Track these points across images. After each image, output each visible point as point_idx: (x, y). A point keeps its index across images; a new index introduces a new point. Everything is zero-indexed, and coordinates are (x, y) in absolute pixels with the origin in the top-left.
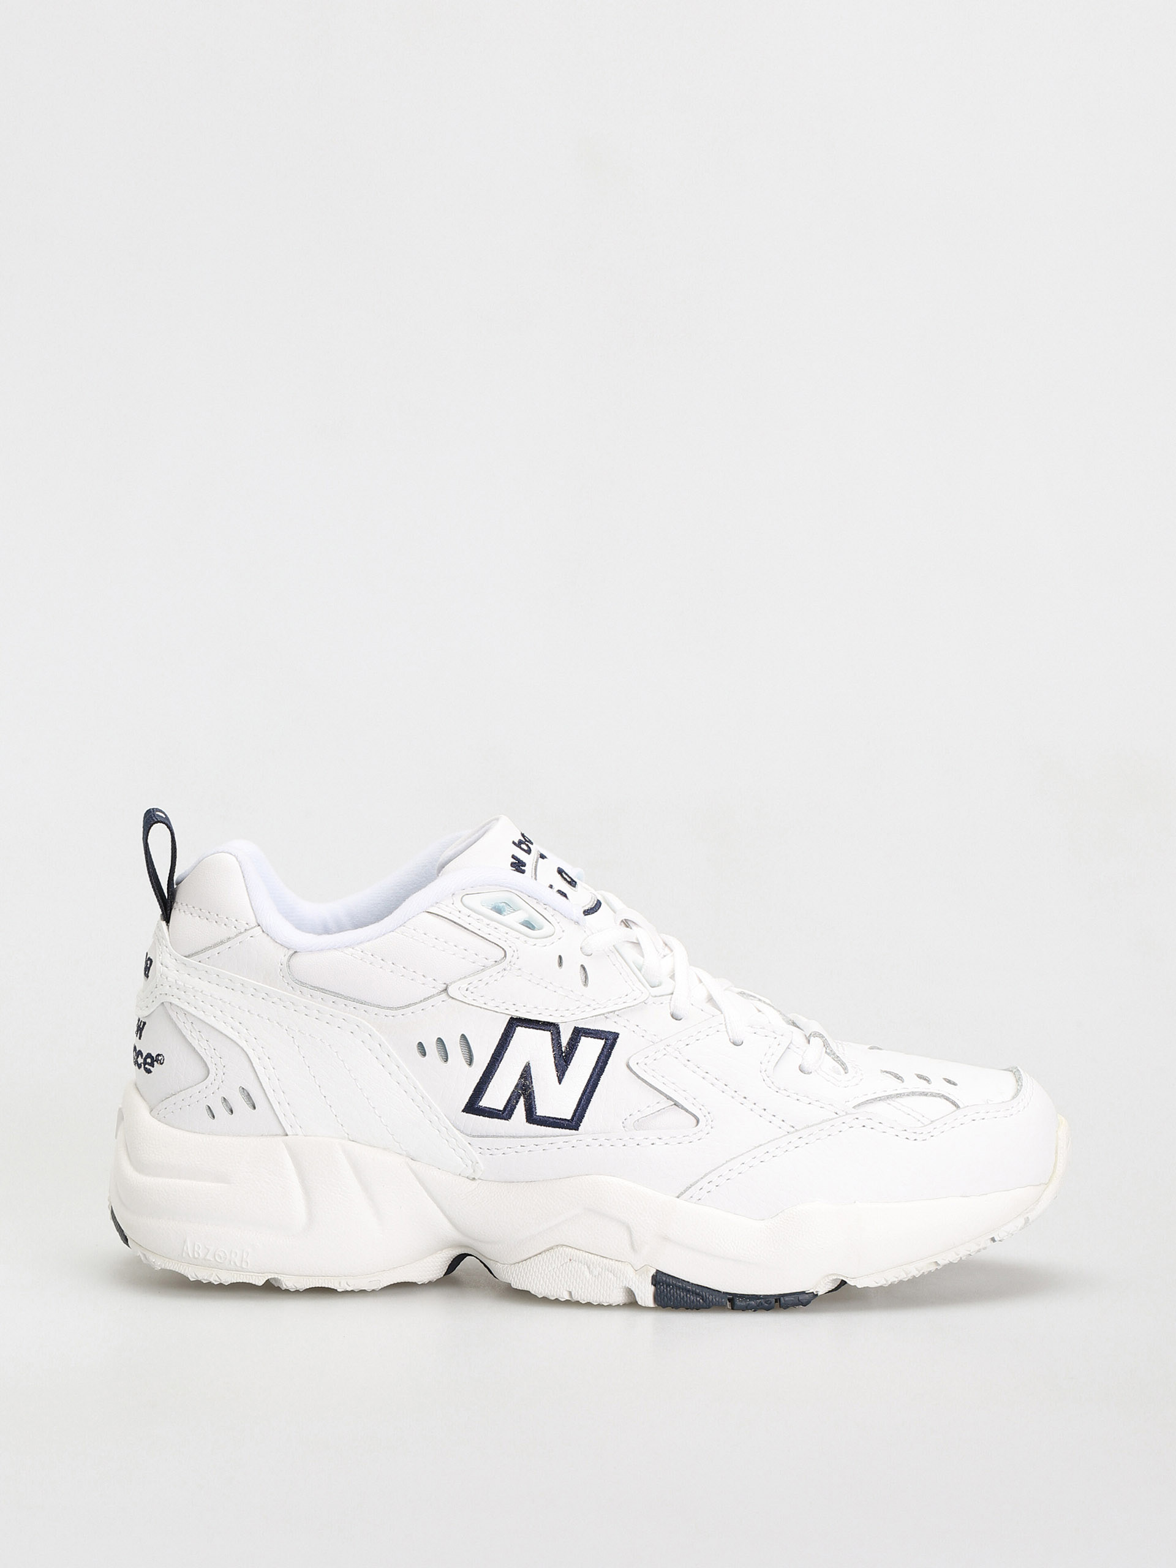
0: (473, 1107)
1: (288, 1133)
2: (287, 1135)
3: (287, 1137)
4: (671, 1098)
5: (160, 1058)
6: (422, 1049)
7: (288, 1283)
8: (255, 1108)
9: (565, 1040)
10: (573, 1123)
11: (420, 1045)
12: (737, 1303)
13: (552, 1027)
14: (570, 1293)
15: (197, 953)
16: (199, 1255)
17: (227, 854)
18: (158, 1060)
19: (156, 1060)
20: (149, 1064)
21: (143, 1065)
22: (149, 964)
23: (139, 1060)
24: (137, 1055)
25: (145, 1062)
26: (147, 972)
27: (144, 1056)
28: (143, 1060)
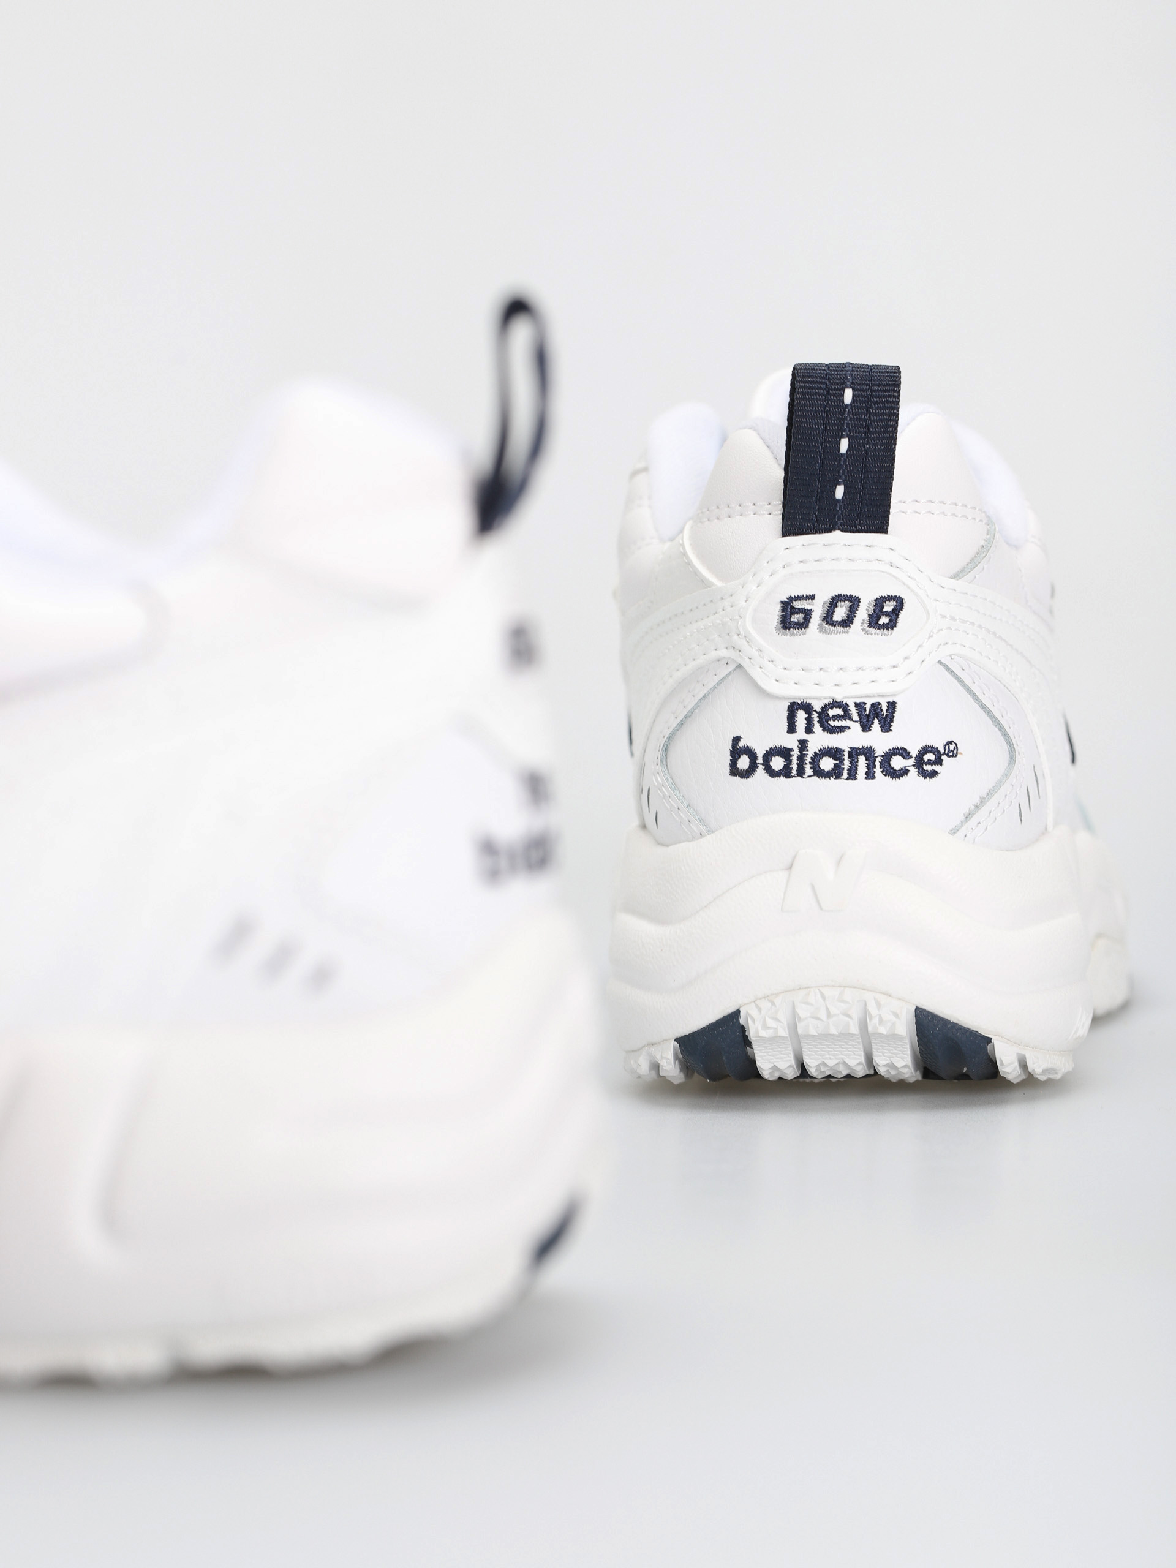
5: (952, 747)
18: (949, 751)
19: (944, 753)
20: (930, 763)
21: (913, 771)
22: (889, 607)
23: (897, 763)
24: (878, 760)
25: (919, 763)
26: (884, 620)
27: (914, 753)
28: (912, 761)
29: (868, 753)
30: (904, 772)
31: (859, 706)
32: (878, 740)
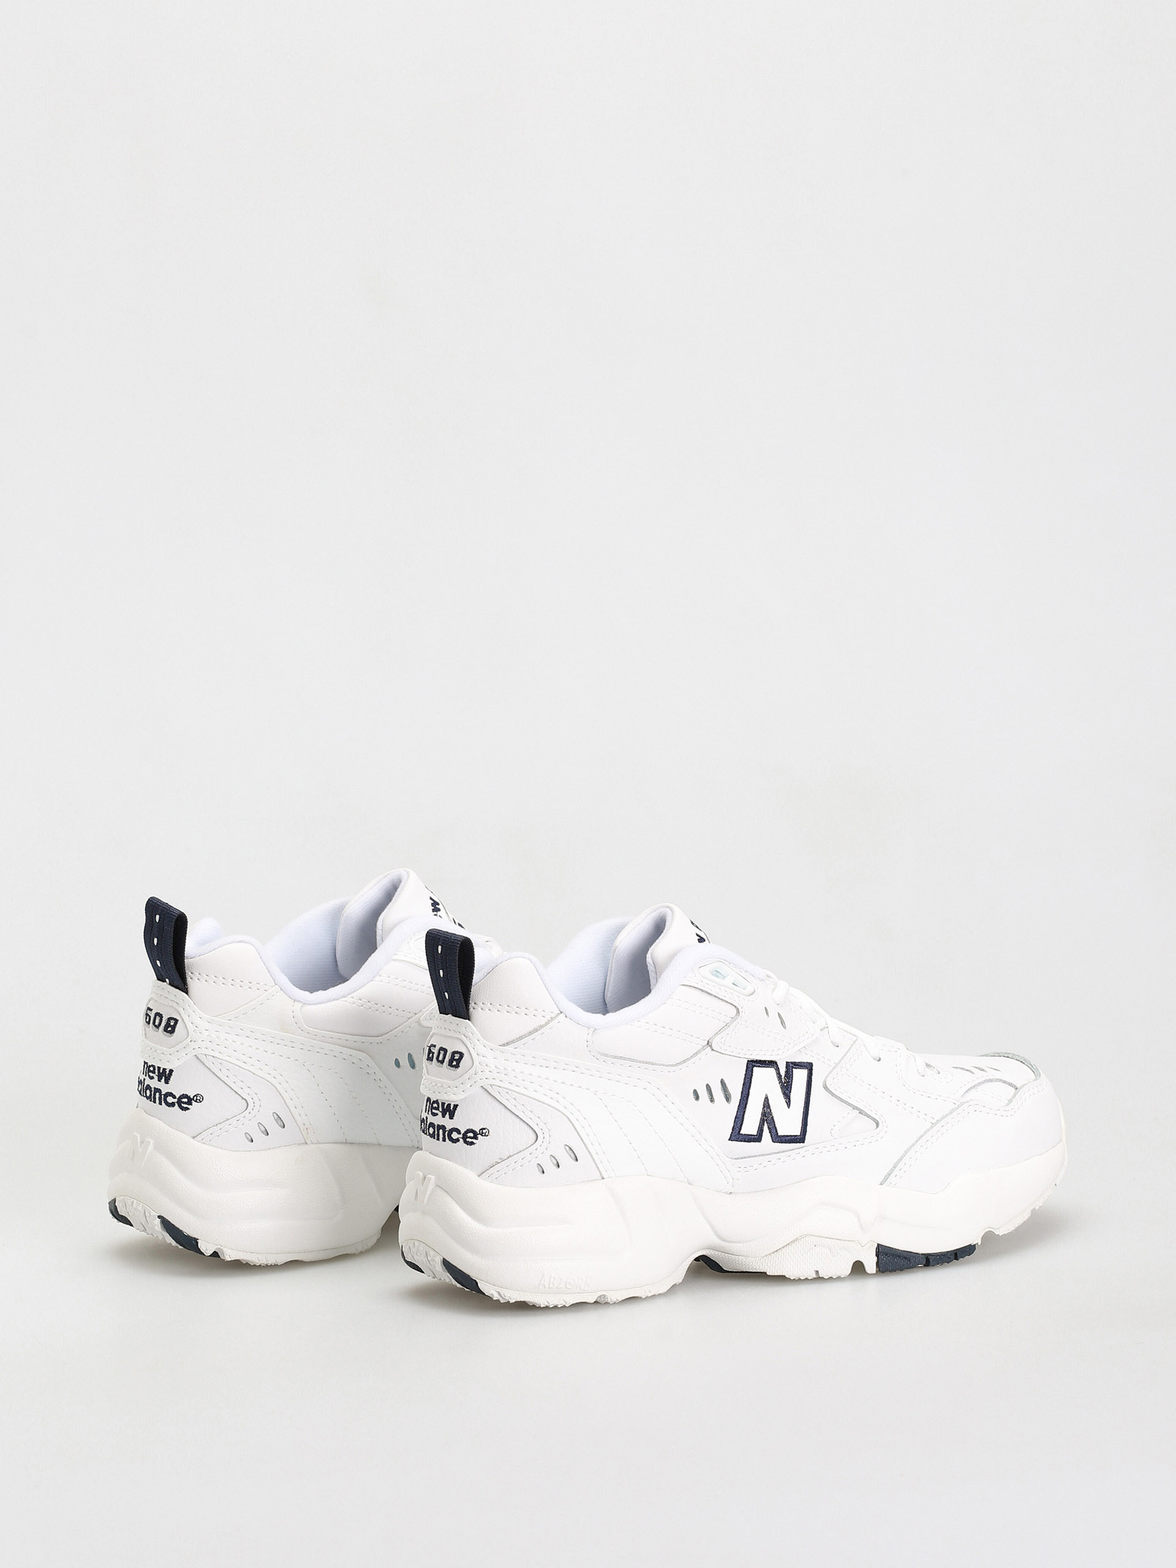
0: (737, 1135)
1: (605, 1177)
2: (603, 1178)
3: (603, 1180)
4: (856, 1107)
5: (484, 1131)
6: (697, 1096)
7: (613, 1297)
8: (577, 1160)
9: (783, 1072)
10: (800, 1139)
11: (695, 1092)
12: (930, 1261)
13: (772, 1064)
14: (817, 1272)
15: (513, 1042)
16: (554, 1285)
17: (522, 958)
18: (482, 1133)
19: (480, 1134)
20: (470, 1137)
21: (461, 1140)
22: (457, 1057)
23: (455, 1135)
24: (447, 1132)
25: (465, 1137)
26: (454, 1063)
27: (462, 1132)
28: (461, 1136)
29: (443, 1127)
30: (457, 1140)
31: (443, 1104)
32: (449, 1124)
